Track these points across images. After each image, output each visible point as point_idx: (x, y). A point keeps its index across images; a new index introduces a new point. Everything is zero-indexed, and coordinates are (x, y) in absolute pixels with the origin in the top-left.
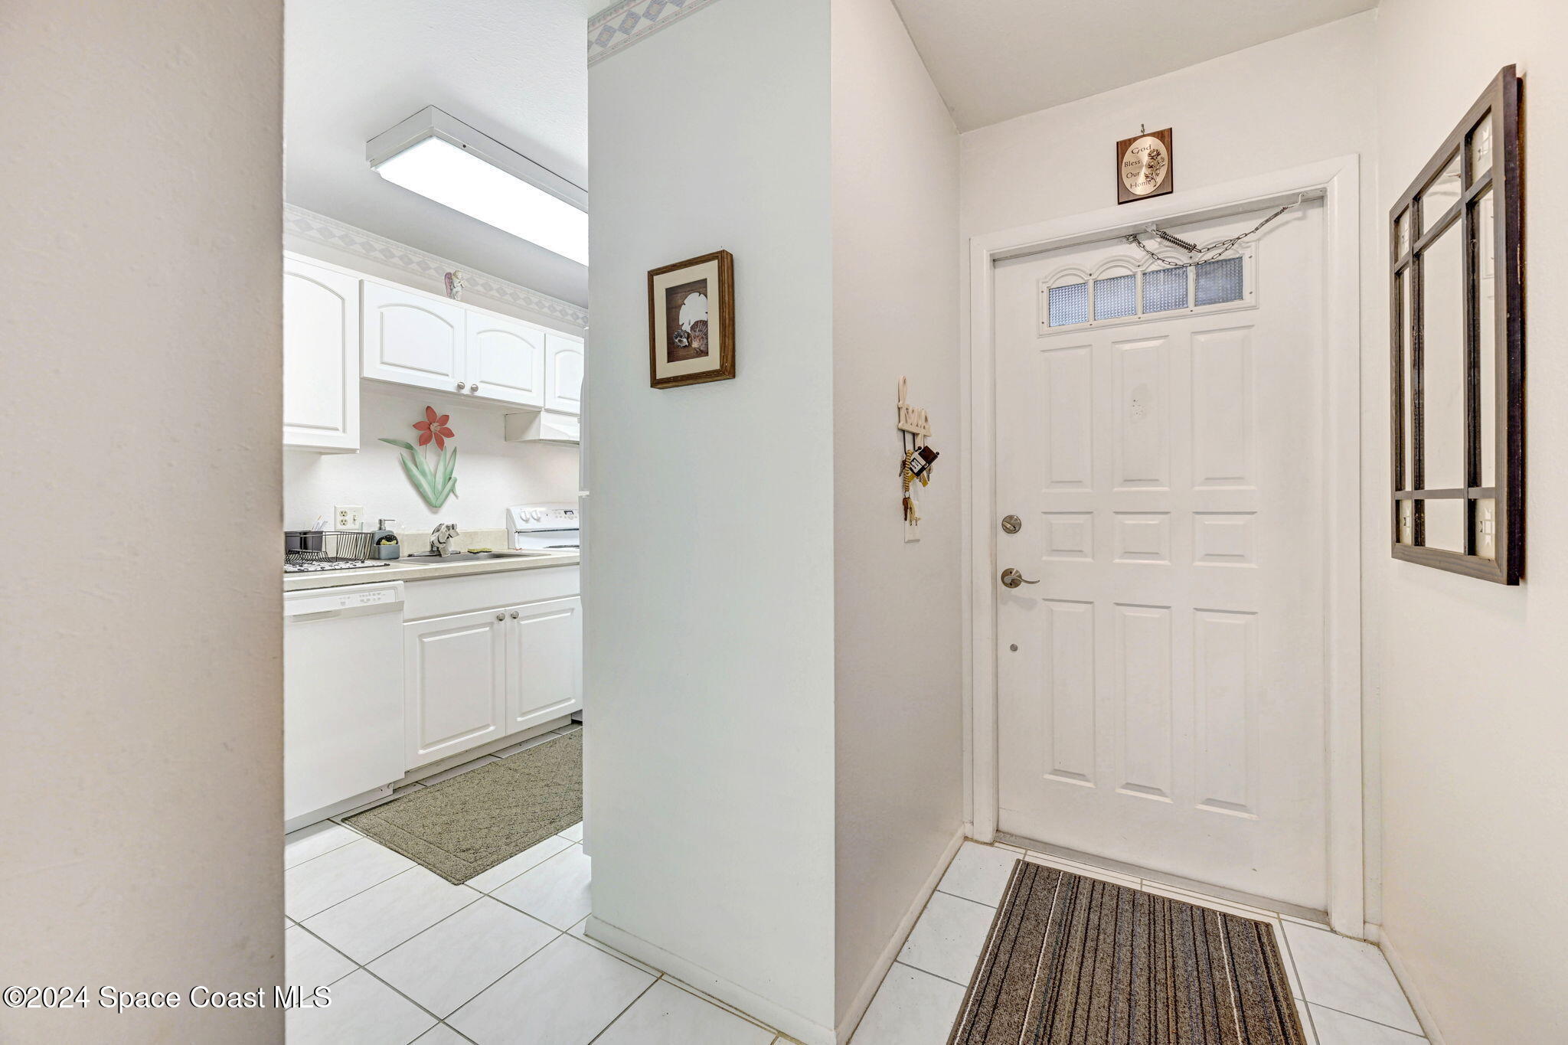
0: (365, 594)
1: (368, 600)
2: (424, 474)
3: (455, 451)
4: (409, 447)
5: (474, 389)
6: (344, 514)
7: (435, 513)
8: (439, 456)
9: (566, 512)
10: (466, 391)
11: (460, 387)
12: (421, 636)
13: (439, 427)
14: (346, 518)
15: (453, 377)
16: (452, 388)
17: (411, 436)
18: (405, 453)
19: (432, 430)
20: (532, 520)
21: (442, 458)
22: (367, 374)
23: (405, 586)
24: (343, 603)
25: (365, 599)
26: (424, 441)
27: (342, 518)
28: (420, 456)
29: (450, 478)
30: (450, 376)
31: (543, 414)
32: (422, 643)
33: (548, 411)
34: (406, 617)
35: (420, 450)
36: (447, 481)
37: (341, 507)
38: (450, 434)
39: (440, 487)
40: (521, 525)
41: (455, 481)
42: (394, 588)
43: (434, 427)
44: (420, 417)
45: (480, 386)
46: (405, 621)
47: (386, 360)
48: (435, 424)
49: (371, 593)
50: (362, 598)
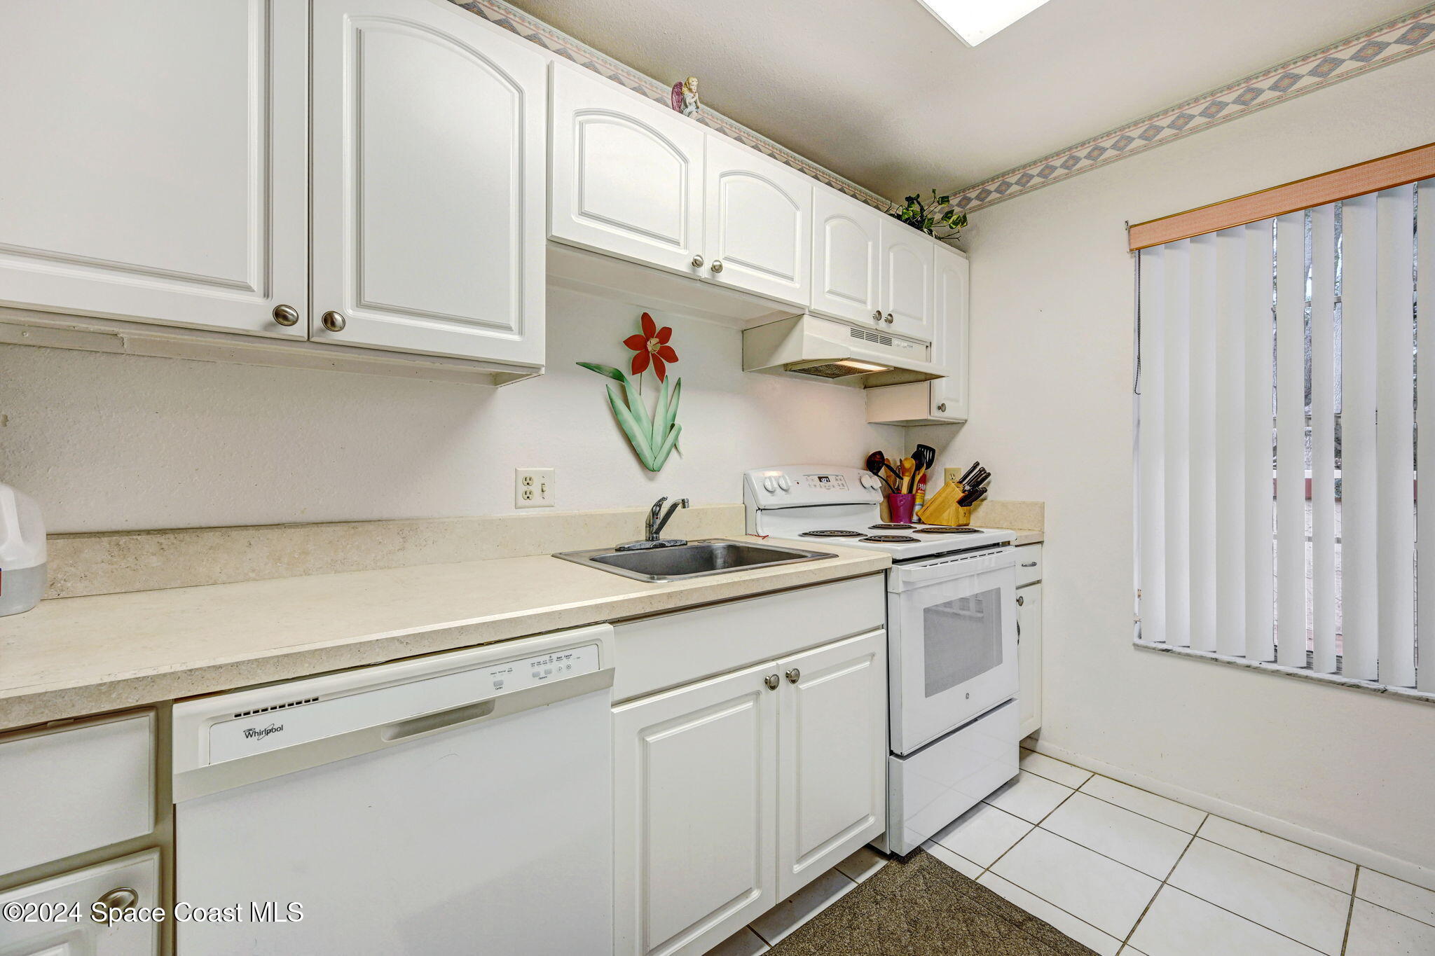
0: (541, 659)
1: (548, 672)
2: (638, 419)
3: (679, 384)
4: (618, 376)
5: (716, 269)
6: (528, 481)
7: (651, 479)
8: (658, 390)
9: (820, 478)
10: (704, 272)
11: (696, 264)
12: (644, 732)
13: (659, 345)
14: (530, 488)
15: (686, 248)
16: (684, 267)
17: (621, 358)
18: (613, 385)
19: (650, 349)
20: (779, 491)
21: (663, 392)
22: (557, 232)
23: (615, 633)
24: (498, 686)
25: (541, 670)
26: (638, 366)
27: (526, 488)
28: (633, 391)
29: (673, 426)
30: (682, 243)
31: (806, 318)
32: (645, 744)
33: (815, 314)
34: (618, 697)
35: (632, 380)
36: (668, 430)
37: (525, 470)
38: (672, 358)
39: (658, 438)
40: (766, 500)
41: (680, 430)
42: (596, 642)
43: (653, 344)
44: (632, 328)
45: (726, 265)
46: (615, 704)
47: (587, 208)
48: (654, 341)
49: (554, 656)
50: (537, 669)
